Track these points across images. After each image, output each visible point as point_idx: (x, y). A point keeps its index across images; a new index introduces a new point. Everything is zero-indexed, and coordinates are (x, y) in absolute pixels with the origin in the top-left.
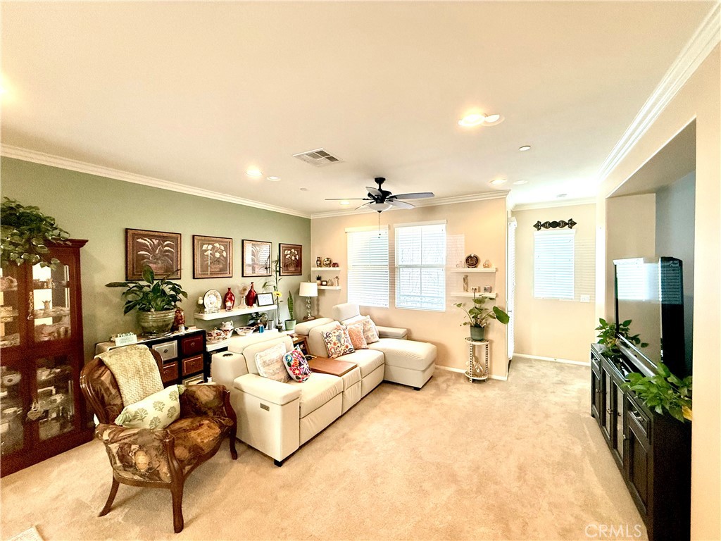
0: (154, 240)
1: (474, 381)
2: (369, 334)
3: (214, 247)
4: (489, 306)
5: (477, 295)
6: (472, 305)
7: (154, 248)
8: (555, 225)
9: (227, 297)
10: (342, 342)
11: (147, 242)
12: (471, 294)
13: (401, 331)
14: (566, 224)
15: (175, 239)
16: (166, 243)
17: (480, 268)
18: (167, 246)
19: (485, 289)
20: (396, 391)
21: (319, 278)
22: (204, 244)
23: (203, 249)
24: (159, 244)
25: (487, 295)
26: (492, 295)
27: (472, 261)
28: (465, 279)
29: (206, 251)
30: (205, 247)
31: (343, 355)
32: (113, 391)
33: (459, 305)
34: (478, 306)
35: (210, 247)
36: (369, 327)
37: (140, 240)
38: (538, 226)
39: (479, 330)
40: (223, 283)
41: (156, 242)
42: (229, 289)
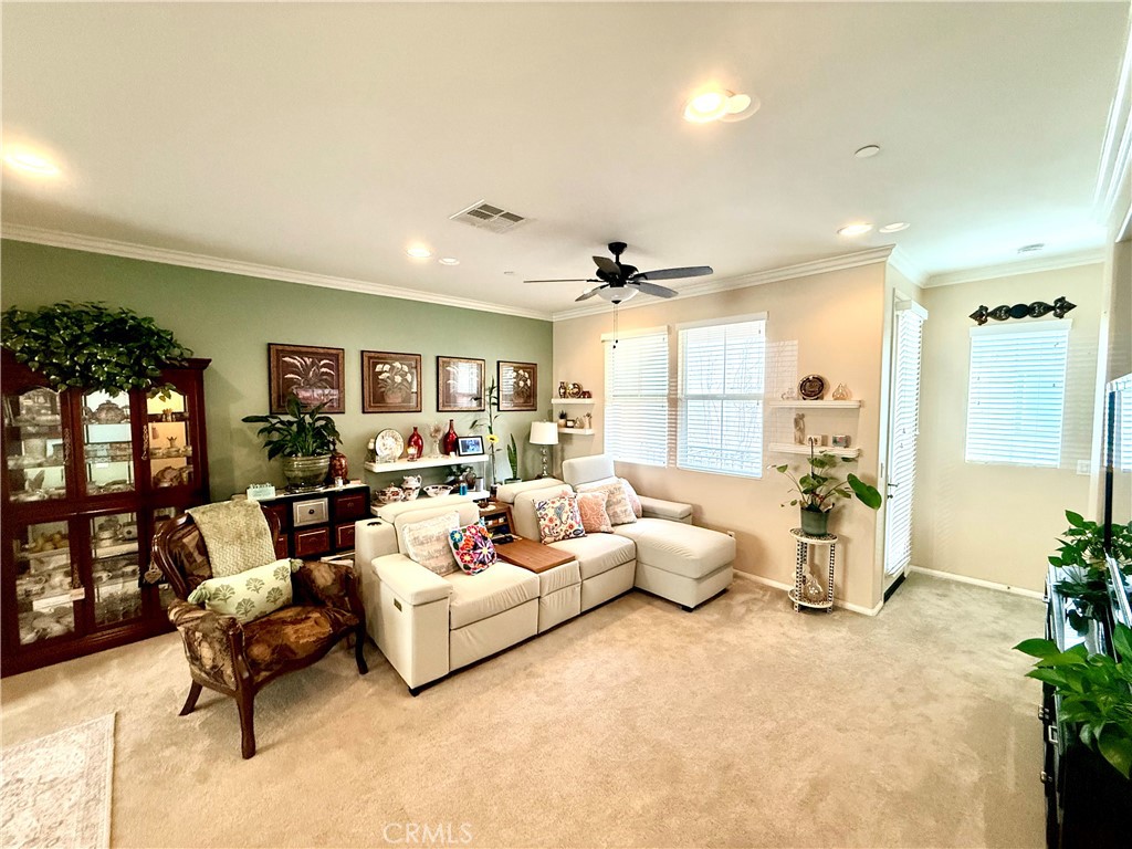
0: (306, 359)
1: (802, 608)
2: (618, 509)
3: (392, 368)
4: (842, 473)
5: (817, 451)
6: (807, 470)
7: (307, 368)
8: (1020, 311)
9: (414, 439)
10: (564, 519)
11: (297, 361)
12: (806, 449)
13: (678, 508)
14: (1047, 309)
15: (336, 357)
16: (322, 363)
17: (828, 401)
18: (325, 366)
19: (835, 441)
20: (650, 607)
21: (563, 416)
22: (378, 363)
23: (377, 370)
24: (313, 364)
25: (839, 451)
26: (849, 453)
27: (813, 388)
28: (799, 421)
29: (381, 373)
30: (379, 368)
31: (563, 539)
32: (199, 559)
33: (783, 469)
34: (818, 471)
35: (387, 367)
36: (619, 497)
37: (287, 359)
38: (981, 316)
39: (818, 516)
40: (408, 420)
41: (309, 361)
42: (415, 429)
